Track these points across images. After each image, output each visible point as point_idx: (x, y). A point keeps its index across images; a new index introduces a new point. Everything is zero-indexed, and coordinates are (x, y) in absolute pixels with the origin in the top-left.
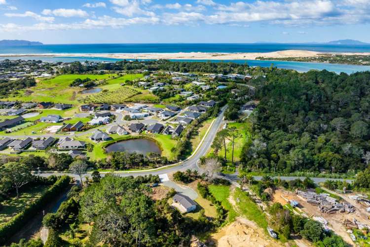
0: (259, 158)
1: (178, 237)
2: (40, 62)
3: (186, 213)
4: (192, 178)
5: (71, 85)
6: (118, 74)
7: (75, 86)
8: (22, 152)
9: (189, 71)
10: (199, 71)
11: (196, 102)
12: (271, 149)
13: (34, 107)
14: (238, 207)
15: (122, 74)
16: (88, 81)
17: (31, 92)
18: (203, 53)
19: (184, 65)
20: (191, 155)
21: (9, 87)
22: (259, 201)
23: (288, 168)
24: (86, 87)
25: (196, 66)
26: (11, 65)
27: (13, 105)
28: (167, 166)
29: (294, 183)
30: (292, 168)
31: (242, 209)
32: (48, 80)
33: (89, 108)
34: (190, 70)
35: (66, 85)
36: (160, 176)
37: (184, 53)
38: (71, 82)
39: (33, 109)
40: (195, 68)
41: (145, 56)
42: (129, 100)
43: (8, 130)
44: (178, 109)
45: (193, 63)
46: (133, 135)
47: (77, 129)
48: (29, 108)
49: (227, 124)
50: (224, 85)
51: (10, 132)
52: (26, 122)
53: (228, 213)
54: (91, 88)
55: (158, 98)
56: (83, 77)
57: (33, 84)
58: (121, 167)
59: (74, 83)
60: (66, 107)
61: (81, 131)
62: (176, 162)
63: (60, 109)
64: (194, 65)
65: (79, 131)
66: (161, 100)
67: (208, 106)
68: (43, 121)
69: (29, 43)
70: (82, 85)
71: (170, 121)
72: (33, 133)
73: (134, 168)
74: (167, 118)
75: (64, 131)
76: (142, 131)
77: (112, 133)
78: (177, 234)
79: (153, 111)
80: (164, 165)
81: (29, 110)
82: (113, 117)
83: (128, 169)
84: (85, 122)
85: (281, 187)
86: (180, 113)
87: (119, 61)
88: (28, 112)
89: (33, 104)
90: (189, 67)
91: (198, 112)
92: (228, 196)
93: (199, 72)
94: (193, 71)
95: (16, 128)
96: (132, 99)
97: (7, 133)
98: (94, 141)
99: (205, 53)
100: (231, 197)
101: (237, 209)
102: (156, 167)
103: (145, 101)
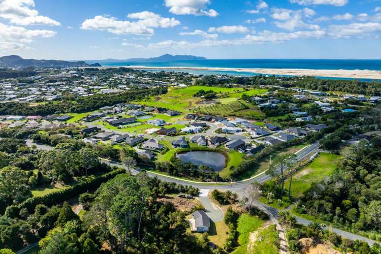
0: (320, 199)
1: (173, 251)
2: (187, 74)
3: (196, 232)
4: (230, 201)
5: (195, 96)
6: (244, 88)
7: (197, 97)
8: (115, 144)
9: (329, 90)
10: (341, 90)
11: (302, 124)
12: (352, 193)
13: (153, 111)
14: (254, 246)
15: (248, 88)
16: (210, 92)
17: (159, 99)
18: (371, 71)
19: (324, 83)
20: (250, 178)
21: (146, 93)
22: (285, 248)
23: (360, 223)
24: (206, 98)
25: (339, 84)
26: (163, 75)
27: (139, 108)
28: (215, 183)
29: (350, 244)
30: (365, 224)
31: (257, 249)
32: (178, 90)
33: (193, 117)
34: (330, 88)
35: (190, 95)
36: (201, 191)
37: (344, 70)
38: (195, 93)
39: (150, 113)
40: (337, 86)
41: (295, 73)
42: (233, 114)
43: (120, 126)
44: (278, 129)
45: (336, 82)
46: (211, 146)
47: (167, 134)
48: (148, 112)
49: (319, 153)
50: (354, 108)
51: (120, 128)
52: (138, 122)
53: (238, 248)
54: (210, 100)
55: (264, 115)
56: (206, 89)
57: (165, 92)
58: (174, 173)
59: (198, 93)
60: (175, 114)
61: (170, 136)
62: (228, 181)
63: (169, 115)
64: (337, 84)
65: (168, 135)
66: (266, 118)
67: (314, 131)
68: (149, 123)
69: (195, 57)
70: (203, 96)
71: (258, 140)
72: (135, 131)
73: (186, 177)
74: (258, 136)
75: (157, 133)
76: (221, 145)
77: (193, 141)
78: (174, 248)
79: (248, 128)
80: (213, 181)
81: (147, 113)
82: (206, 128)
83: (181, 176)
84: (178, 129)
85: (329, 242)
86: (276, 134)
87: (255, 76)
88: (146, 115)
89: (152, 109)
90: (329, 85)
91: (297, 135)
92: (253, 231)
93: (341, 92)
94: (334, 90)
95: (126, 126)
96: (237, 114)
97: (118, 128)
98: (173, 146)
99: (374, 71)
100: (256, 233)
101: (252, 247)
102: (205, 181)
103: (248, 117)
